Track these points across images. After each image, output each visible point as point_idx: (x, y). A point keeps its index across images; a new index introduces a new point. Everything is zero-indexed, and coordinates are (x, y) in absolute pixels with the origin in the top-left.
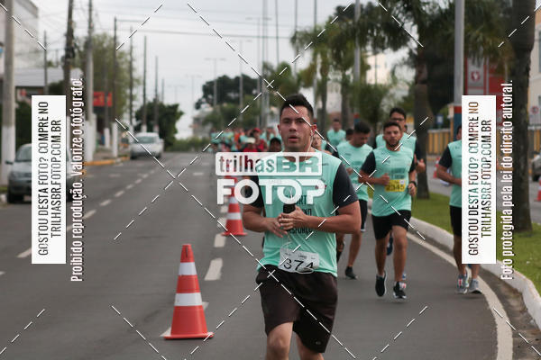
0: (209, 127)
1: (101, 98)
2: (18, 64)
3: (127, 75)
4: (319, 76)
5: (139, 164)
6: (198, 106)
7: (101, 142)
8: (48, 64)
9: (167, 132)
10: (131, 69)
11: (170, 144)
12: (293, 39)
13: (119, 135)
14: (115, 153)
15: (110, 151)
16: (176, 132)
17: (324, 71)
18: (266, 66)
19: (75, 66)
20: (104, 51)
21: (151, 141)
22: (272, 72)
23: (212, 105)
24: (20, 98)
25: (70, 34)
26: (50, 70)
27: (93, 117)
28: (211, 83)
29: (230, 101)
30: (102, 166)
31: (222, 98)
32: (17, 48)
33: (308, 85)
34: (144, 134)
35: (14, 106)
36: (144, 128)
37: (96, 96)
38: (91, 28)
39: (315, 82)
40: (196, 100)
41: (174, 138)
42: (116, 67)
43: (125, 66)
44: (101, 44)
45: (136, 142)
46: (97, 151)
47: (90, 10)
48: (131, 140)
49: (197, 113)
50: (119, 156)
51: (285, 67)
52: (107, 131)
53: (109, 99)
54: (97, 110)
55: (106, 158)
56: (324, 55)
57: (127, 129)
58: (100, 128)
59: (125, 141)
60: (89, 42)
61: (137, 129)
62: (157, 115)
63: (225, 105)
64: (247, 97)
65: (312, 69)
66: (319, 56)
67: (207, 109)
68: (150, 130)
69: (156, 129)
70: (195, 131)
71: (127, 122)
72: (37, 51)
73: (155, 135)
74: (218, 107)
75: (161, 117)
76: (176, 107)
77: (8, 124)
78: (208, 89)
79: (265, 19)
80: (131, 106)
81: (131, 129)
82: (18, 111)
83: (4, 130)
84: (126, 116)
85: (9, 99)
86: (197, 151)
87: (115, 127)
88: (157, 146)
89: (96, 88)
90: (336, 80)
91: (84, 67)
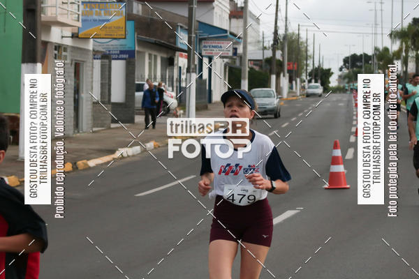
0: (346, 80)
1: (291, 66)
2: (250, 48)
3: (304, 54)
4: (404, 54)
5: (311, 99)
6: (341, 69)
7: (291, 88)
8: (265, 48)
9: (325, 84)
10: (307, 51)
11: (326, 89)
12: (391, 35)
13: (301, 84)
14: (298, 94)
15: (296, 93)
16: (329, 83)
17: (407, 51)
18: (376, 49)
19: (278, 49)
20: (293, 41)
21: (317, 87)
22: (380, 52)
23: (348, 69)
24: (250, 65)
25: (276, 33)
26: (265, 51)
27: (287, 75)
28: (347, 58)
29: (357, 67)
30: (292, 100)
31: (353, 65)
32: (249, 40)
33: (398, 58)
34: (313, 84)
35: (248, 69)
36: (313, 81)
37: (289, 64)
38: (286, 29)
39: (402, 58)
40: (340, 66)
41: (328, 86)
42: (299, 49)
43: (303, 49)
44: (292, 37)
45: (309, 88)
46: (289, 92)
47: (286, 20)
48: (306, 87)
49: (340, 73)
50: (300, 95)
51: (386, 50)
52: (294, 82)
53: (295, 66)
54: (290, 71)
55: (294, 96)
56: (406, 43)
57: (304, 81)
58: (291, 81)
59: (303, 88)
60: (285, 37)
61: (310, 81)
62: (320, 74)
63: (355, 69)
64: (366, 65)
65: (400, 50)
66: (404, 43)
67: (345, 71)
68: (316, 82)
69: (319, 81)
70: (339, 82)
71: (305, 78)
72: (259, 42)
73: (319, 84)
74: (351, 70)
75: (322, 75)
76: (330, 70)
77: (244, 79)
78: (346, 61)
79: (376, 24)
80: (307, 69)
81: (307, 81)
82: (249, 72)
83: (242, 82)
84: (304, 74)
85: (245, 66)
86: (340, 93)
87: (298, 80)
88: (320, 90)
89: (289, 60)
90: (412, 57)
91: (283, 50)
